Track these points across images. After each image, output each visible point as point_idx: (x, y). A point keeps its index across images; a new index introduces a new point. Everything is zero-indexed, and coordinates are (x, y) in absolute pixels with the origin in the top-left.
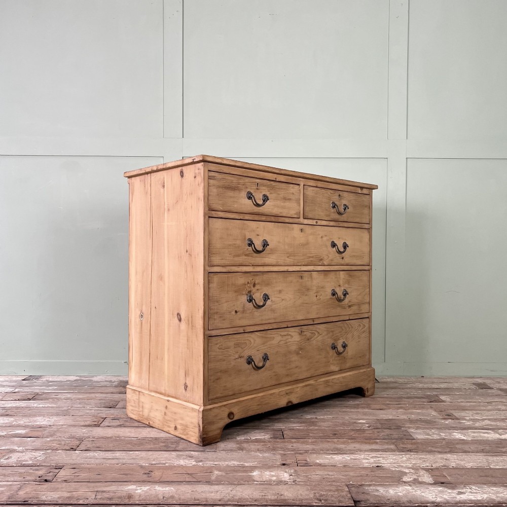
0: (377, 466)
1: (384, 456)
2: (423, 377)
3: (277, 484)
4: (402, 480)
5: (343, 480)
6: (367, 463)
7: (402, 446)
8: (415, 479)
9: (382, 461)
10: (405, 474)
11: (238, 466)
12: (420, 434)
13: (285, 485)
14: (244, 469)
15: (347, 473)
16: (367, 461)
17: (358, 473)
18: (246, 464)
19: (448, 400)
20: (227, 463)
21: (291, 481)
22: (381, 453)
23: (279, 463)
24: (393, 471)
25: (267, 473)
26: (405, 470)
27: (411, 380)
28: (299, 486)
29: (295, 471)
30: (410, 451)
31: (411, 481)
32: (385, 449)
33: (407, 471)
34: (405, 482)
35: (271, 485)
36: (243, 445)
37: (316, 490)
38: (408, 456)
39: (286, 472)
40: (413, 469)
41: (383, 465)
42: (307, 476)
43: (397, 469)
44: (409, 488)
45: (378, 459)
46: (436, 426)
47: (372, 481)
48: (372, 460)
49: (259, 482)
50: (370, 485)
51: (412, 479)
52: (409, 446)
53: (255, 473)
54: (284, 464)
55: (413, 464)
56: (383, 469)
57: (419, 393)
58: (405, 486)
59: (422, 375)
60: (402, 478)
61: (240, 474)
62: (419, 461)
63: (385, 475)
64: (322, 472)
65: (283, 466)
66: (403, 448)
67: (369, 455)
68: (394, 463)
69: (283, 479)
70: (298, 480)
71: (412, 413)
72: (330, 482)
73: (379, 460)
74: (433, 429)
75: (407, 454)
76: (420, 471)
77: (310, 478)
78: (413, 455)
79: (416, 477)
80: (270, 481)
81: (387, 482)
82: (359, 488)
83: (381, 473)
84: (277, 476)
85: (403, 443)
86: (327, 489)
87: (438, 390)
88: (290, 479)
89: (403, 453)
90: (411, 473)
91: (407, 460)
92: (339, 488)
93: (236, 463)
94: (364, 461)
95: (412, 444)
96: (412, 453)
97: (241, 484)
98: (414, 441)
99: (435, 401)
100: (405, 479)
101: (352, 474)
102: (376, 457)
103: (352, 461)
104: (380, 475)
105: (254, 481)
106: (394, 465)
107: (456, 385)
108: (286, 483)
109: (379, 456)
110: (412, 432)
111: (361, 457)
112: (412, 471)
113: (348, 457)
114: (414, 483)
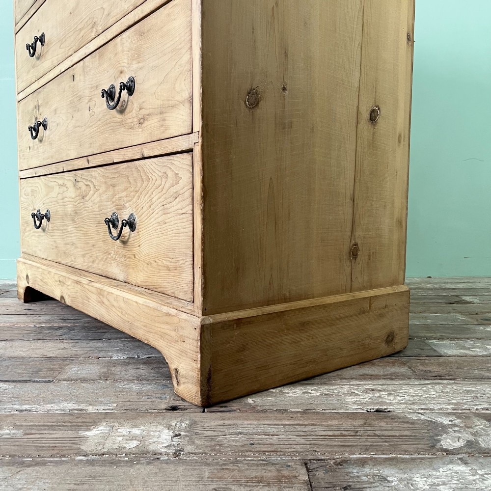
0: (377, 411)
1: (390, 388)
2: (430, 277)
3: (131, 463)
4: (438, 446)
5: (299, 448)
6: (354, 403)
7: (421, 368)
8: (469, 444)
9: (387, 399)
10: (444, 428)
11: (71, 414)
12: (450, 347)
13: (148, 463)
14: (79, 421)
15: (310, 428)
16: (355, 399)
17: (334, 428)
18: (91, 409)
19: (476, 301)
20: (49, 406)
21: (169, 452)
22: (384, 382)
23: (163, 406)
24: (412, 423)
25: (124, 431)
26: (439, 420)
27: (414, 281)
28: (181, 469)
29: (192, 425)
30: (440, 377)
31: (461, 448)
32: (391, 374)
33: (446, 421)
34: (448, 452)
35: (112, 463)
36: (113, 369)
37: (221, 479)
38: (437, 387)
39: (169, 428)
40: (458, 416)
41: (390, 408)
42: (212, 438)
43: (422, 417)
44: (462, 468)
45: (378, 394)
46: (475, 336)
47: (366, 450)
48: (366, 397)
49: (91, 457)
50: (363, 463)
51: (461, 443)
52: (436, 369)
53: (94, 433)
54: (174, 408)
55: (455, 404)
56: (392, 418)
57: (430, 293)
58: (451, 462)
59: (429, 276)
60: (439, 441)
61: (58, 434)
62: (465, 399)
63: (397, 433)
64: (252, 426)
65: (170, 414)
66: (425, 371)
67: (358, 385)
68: (413, 404)
69: (152, 448)
70: (188, 448)
71: (426, 318)
72: (264, 452)
73: (379, 397)
74: (468, 339)
75: (436, 384)
76: (475, 420)
77: (219, 443)
78: (450, 387)
79: (471, 438)
80: (120, 450)
81: (405, 452)
82: (335, 470)
83: (389, 427)
84: (142, 439)
85: (423, 364)
86: (254, 474)
87: (456, 290)
88: (168, 447)
89: (427, 382)
90: (457, 426)
91: (440, 396)
92: (286, 473)
93: (69, 406)
94: (349, 399)
95: (440, 364)
96: (445, 382)
97: (37, 464)
98: (441, 360)
99: (457, 303)
100: (447, 442)
101: (320, 430)
102: (373, 390)
103: (324, 398)
104: (386, 433)
105: (79, 452)
106: (415, 407)
107: (479, 286)
108: (154, 458)
109: (380, 388)
110: (435, 345)
111: (341, 390)
112: (458, 421)
113: (315, 390)
114: (471, 455)
